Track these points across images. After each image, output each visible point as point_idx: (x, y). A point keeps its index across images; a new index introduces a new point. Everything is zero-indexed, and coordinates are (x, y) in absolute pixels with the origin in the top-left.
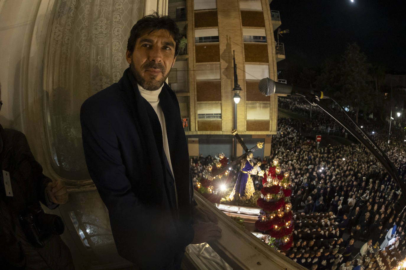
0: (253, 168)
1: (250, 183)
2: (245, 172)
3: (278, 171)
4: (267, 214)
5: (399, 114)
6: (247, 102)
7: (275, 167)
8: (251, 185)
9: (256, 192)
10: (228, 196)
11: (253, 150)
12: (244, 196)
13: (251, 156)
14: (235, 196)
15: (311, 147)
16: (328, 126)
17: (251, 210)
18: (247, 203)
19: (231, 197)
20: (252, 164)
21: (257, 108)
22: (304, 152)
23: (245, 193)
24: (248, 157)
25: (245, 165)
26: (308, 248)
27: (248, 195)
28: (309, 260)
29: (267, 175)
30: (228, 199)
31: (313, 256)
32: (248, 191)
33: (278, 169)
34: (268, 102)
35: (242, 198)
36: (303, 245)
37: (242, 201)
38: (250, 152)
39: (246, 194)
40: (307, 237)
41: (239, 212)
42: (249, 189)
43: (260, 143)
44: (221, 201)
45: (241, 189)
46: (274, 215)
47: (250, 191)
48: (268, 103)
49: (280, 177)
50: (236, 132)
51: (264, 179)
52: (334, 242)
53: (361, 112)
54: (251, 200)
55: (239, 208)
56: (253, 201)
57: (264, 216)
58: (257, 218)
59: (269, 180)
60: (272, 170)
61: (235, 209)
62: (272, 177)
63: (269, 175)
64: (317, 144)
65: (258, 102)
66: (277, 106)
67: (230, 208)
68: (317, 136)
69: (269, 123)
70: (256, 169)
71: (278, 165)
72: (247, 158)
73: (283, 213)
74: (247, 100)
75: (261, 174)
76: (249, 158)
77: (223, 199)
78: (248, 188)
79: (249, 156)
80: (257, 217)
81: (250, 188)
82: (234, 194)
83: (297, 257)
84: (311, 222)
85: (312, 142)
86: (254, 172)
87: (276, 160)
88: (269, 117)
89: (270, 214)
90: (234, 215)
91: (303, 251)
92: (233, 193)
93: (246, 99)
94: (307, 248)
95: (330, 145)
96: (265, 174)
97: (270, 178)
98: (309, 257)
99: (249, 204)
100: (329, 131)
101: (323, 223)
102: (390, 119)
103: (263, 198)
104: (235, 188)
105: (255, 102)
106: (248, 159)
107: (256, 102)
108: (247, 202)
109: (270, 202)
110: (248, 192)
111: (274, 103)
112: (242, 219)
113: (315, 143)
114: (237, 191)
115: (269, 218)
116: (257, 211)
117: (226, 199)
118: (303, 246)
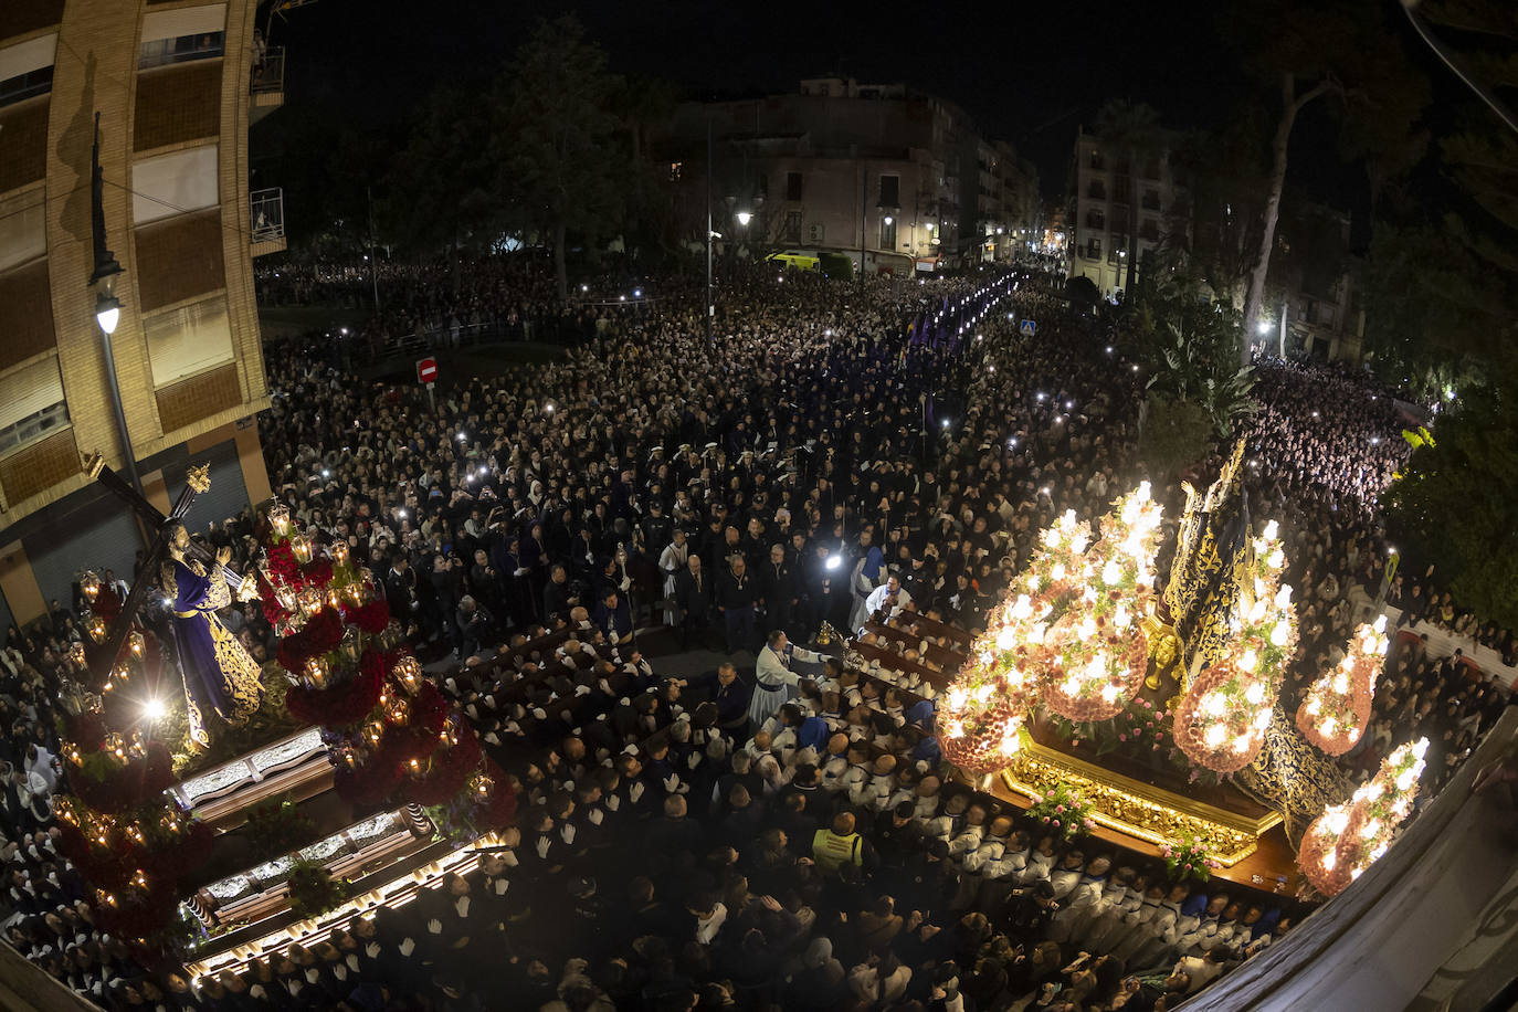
0: (208, 585)
1: (227, 648)
2: (192, 613)
3: (303, 550)
4: (348, 735)
5: (744, 218)
6: (145, 316)
7: (285, 543)
8: (233, 652)
9: (266, 670)
10: (186, 736)
11: (183, 512)
12: (235, 705)
13: (182, 538)
14: (209, 723)
15: (406, 409)
16: (450, 318)
17: (288, 746)
18: (261, 730)
19: (197, 736)
20: (199, 569)
21: (185, 330)
22: (387, 435)
23: (232, 696)
24: (171, 545)
25: (174, 584)
26: (579, 767)
27: (245, 697)
28: (614, 803)
29: (272, 584)
30: (193, 750)
31: (615, 785)
32: (235, 681)
33: (298, 543)
34: (220, 292)
35: (234, 718)
36: (554, 766)
37: (238, 730)
38: (175, 522)
39: (238, 695)
40: (546, 736)
41: (257, 777)
42: (237, 671)
43: (198, 472)
44: (175, 769)
45: (211, 687)
46: (378, 725)
47: (243, 677)
48: (218, 298)
49: (319, 572)
50: (101, 460)
51: (266, 608)
52: (655, 703)
53: (572, 238)
54: (269, 711)
55: (250, 762)
56: (275, 708)
57: (347, 749)
58: (323, 766)
59: (287, 600)
60: (280, 554)
61: (236, 772)
62: (289, 584)
63: (278, 584)
64: (428, 392)
65: (184, 303)
66: (251, 297)
67: (222, 780)
68: (418, 363)
69: (236, 375)
70: (219, 584)
71: (292, 531)
72: (170, 553)
73: (403, 703)
74: (143, 311)
75: (248, 591)
76: (178, 548)
77: (179, 758)
78: (231, 671)
79: (174, 541)
80: (326, 759)
81: (237, 661)
82: (200, 717)
83: (565, 815)
84: (520, 676)
85: (405, 389)
86: (218, 597)
87: (278, 515)
88: (230, 348)
89: (361, 727)
90: (247, 799)
91: (569, 785)
92: (194, 720)
93: (139, 307)
94: (574, 768)
95: (476, 379)
96: (262, 586)
97: (286, 591)
98: (606, 794)
99: (267, 730)
100: (455, 335)
101: (567, 661)
102: (704, 238)
103: (303, 684)
104: (188, 696)
105: (172, 307)
106: (179, 556)
107: (179, 304)
108: (258, 725)
109: (331, 687)
110: (239, 686)
111: (239, 288)
112: (283, 796)
113: (416, 391)
114: (204, 703)
115: (368, 746)
116: (311, 740)
117: (186, 751)
118: (554, 771)
